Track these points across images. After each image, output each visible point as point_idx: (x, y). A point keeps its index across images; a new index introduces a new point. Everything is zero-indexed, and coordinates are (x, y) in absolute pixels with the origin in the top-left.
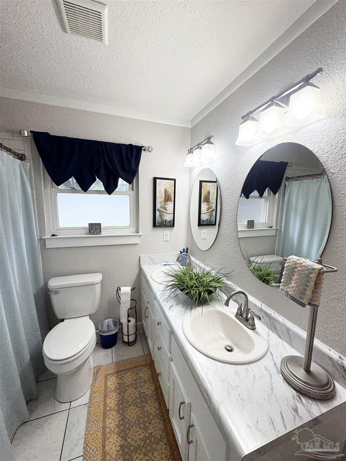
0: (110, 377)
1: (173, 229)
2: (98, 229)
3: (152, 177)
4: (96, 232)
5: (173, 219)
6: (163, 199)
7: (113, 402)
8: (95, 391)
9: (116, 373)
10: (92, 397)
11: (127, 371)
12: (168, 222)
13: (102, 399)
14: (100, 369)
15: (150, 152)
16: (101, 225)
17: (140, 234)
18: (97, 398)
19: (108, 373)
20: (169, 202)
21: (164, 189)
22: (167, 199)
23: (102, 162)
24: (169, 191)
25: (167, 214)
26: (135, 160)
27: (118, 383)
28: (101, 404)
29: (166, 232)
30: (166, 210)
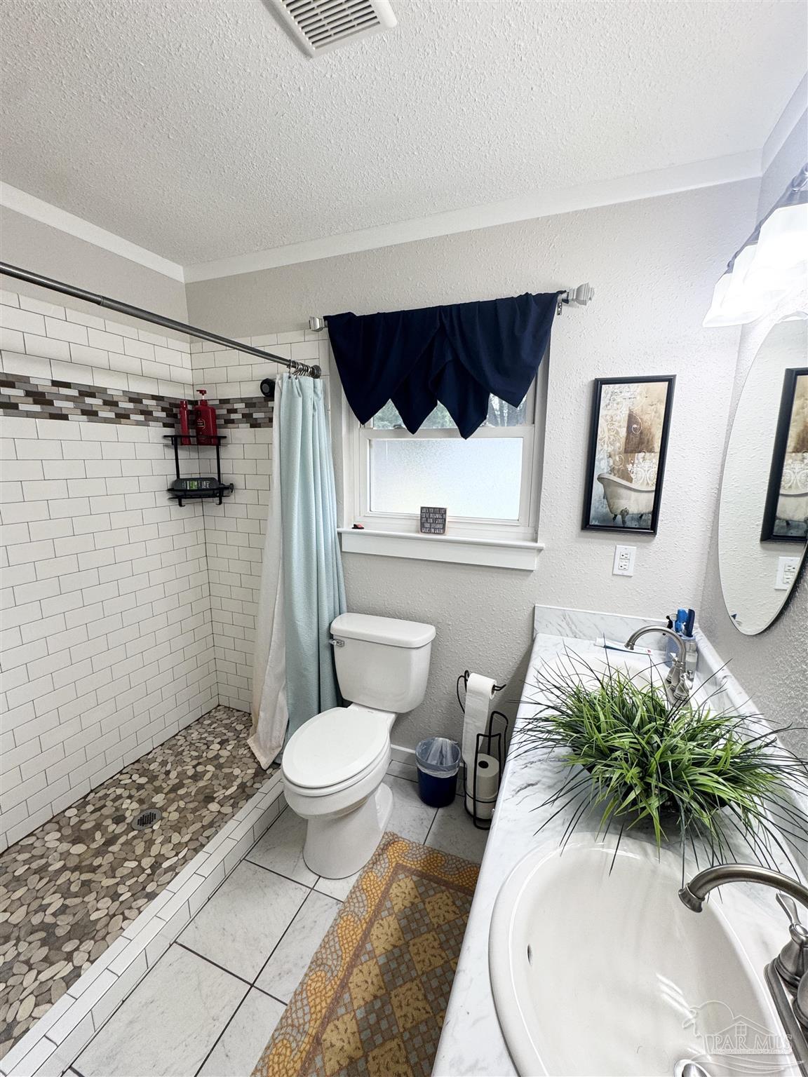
0: (403, 876)
1: (651, 541)
2: (440, 521)
3: (590, 380)
4: (435, 529)
5: (651, 509)
6: (620, 444)
7: (384, 937)
8: (365, 887)
9: (418, 876)
10: (354, 896)
11: (444, 888)
12: (632, 519)
13: (367, 916)
14: (393, 843)
15: (584, 303)
16: (445, 513)
17: (539, 544)
18: (361, 905)
19: (404, 864)
20: (642, 455)
21: (628, 412)
22: (636, 442)
23: (449, 357)
24: (646, 417)
25: (633, 493)
26: (534, 337)
27: (412, 904)
28: (362, 926)
29: (625, 549)
30: (630, 480)
